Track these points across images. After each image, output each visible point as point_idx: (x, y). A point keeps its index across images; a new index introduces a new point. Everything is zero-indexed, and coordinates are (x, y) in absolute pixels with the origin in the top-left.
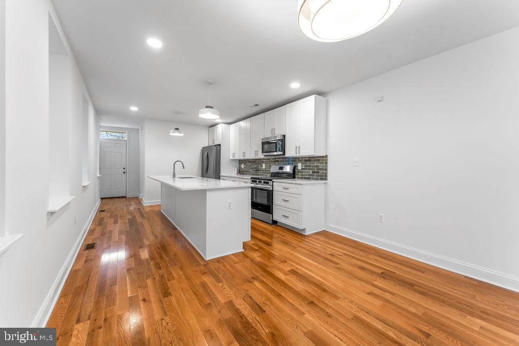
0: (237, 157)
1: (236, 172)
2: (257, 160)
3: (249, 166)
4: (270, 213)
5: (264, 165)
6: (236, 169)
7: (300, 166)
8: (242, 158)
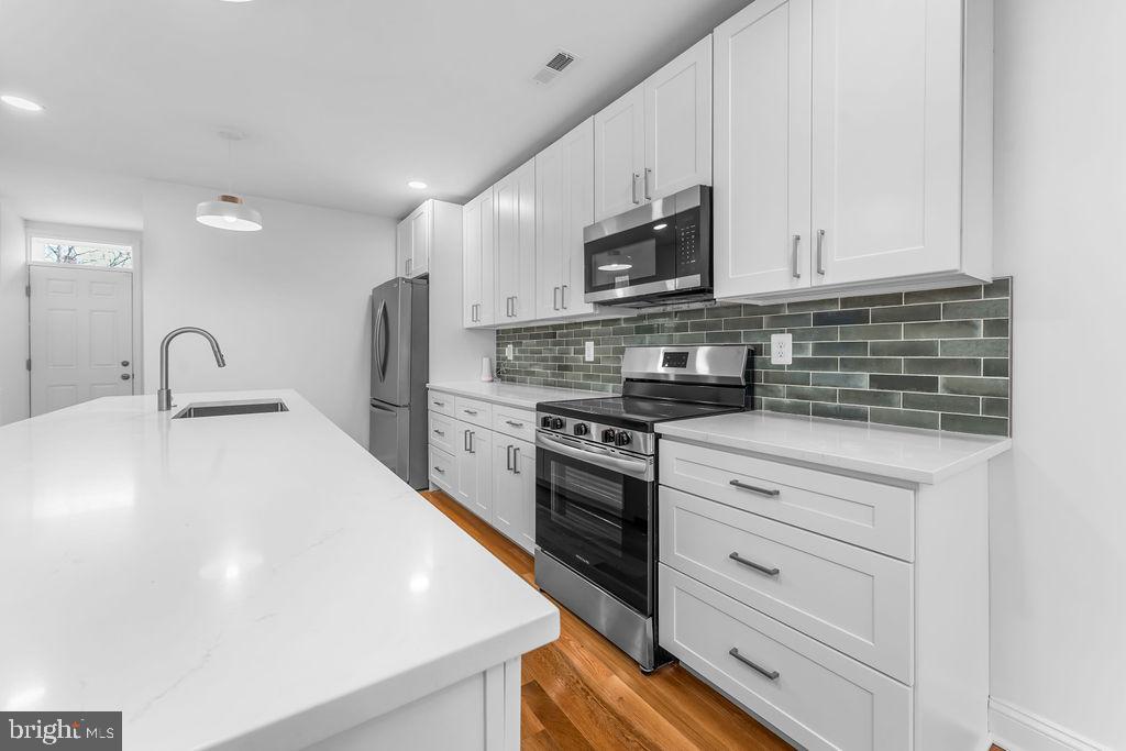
0: (487, 319)
1: (486, 376)
2: (560, 327)
3: (532, 352)
4: (643, 611)
5: (590, 347)
6: (486, 361)
7: (781, 349)
8: (503, 320)
